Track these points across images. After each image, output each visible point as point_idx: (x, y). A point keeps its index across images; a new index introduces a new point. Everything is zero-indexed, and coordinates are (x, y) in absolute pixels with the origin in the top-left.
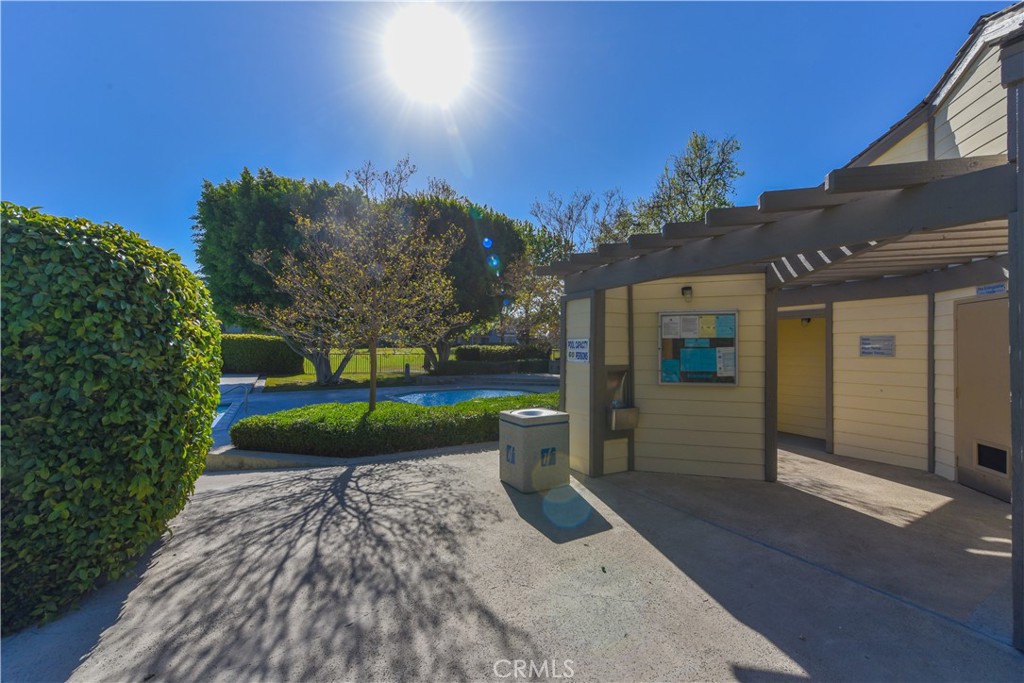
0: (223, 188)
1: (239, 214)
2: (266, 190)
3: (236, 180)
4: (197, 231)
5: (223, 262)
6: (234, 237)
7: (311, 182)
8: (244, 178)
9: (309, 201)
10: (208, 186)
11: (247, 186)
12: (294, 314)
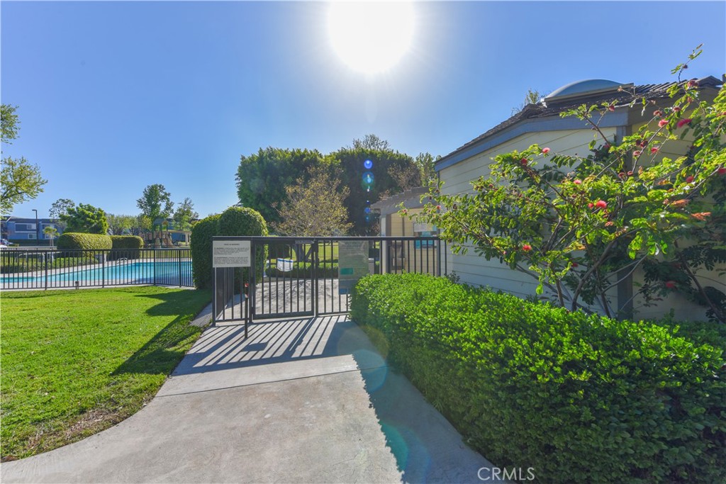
0: (250, 159)
1: (258, 173)
2: (270, 159)
3: (257, 154)
4: (237, 181)
5: (252, 198)
6: (256, 184)
7: (292, 151)
8: (260, 154)
9: (291, 163)
10: (243, 158)
11: (261, 158)
12: (286, 225)
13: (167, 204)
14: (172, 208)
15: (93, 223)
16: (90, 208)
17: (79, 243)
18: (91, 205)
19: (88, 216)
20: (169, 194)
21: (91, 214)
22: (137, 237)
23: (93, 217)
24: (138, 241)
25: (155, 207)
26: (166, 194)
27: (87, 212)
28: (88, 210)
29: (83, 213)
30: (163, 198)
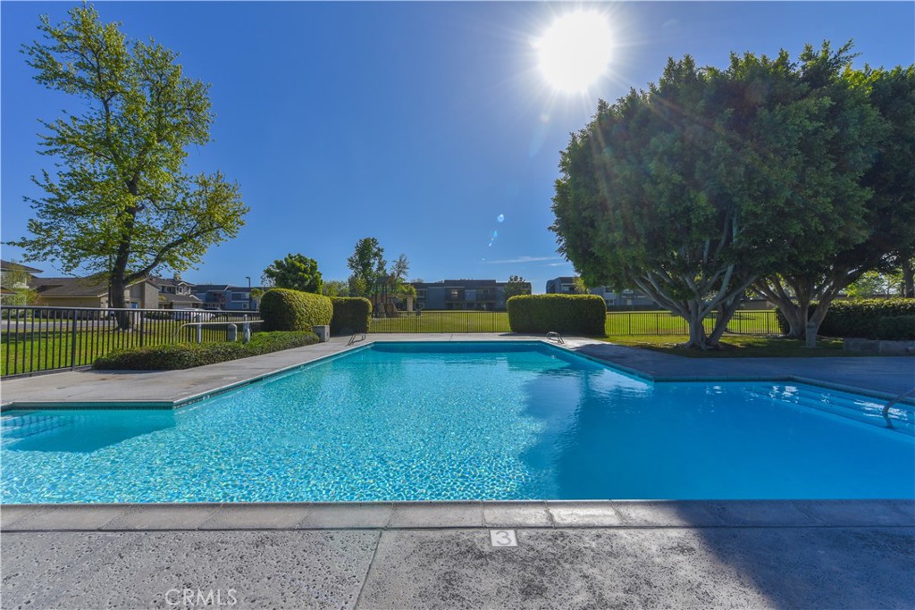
13: (380, 263)
14: (385, 268)
15: (306, 280)
16: (302, 260)
17: (291, 306)
18: (302, 255)
19: (299, 269)
20: (382, 250)
21: (303, 266)
22: (364, 299)
23: (305, 271)
24: (366, 305)
25: (367, 266)
26: (379, 250)
27: (298, 264)
28: (300, 262)
29: (293, 265)
30: (376, 255)
